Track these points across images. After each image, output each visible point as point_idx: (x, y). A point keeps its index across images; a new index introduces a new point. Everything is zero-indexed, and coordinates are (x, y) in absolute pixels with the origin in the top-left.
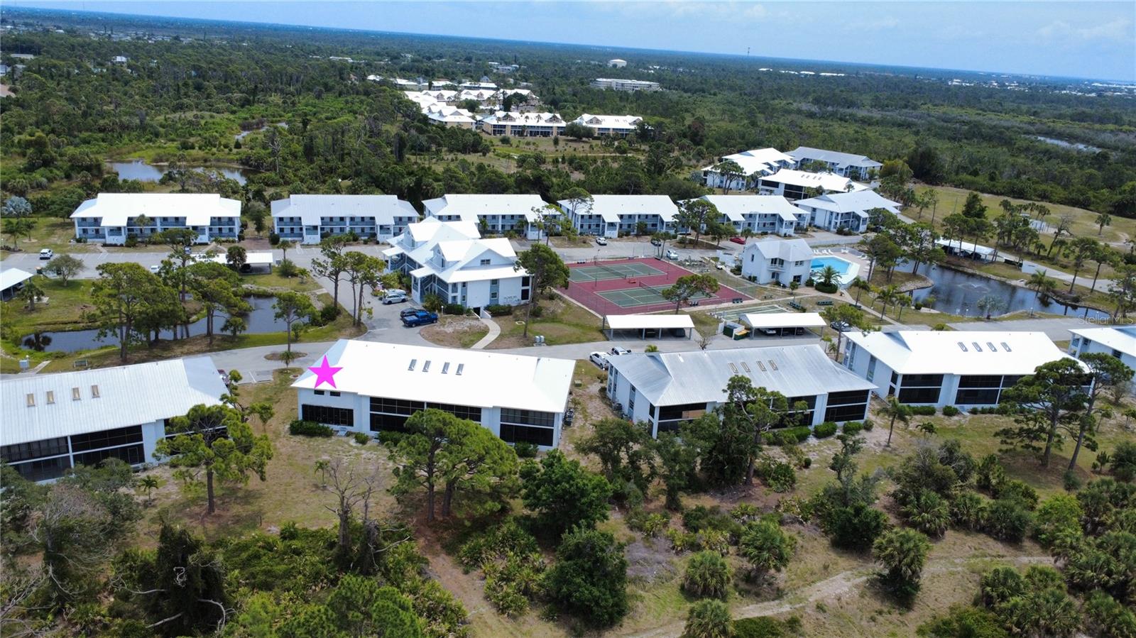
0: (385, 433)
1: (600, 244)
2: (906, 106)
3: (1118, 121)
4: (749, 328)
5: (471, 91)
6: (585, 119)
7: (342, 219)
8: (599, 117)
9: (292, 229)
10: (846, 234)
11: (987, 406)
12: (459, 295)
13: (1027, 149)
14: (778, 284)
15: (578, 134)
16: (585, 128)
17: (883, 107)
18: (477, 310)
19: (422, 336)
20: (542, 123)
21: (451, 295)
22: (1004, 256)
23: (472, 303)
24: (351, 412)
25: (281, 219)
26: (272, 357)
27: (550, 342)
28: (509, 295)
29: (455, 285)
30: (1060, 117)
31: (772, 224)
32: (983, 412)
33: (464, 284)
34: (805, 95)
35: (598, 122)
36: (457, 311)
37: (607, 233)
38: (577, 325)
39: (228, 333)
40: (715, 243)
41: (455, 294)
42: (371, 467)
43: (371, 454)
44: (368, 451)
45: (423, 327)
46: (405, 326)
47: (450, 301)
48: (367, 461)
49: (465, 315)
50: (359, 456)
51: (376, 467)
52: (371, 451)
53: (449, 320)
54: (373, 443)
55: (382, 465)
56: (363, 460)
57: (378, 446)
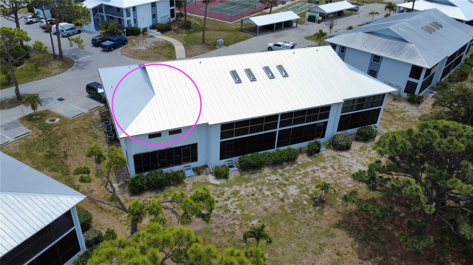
21: (126, 19)
23: (141, 25)
24: (194, 147)
28: (164, 16)
33: (134, 8)
41: (129, 19)
42: (266, 203)
43: (246, 187)
44: (240, 185)
45: (120, 49)
46: (104, 51)
47: (126, 25)
48: (253, 197)
49: (141, 35)
50: (238, 195)
51: (270, 201)
52: (243, 184)
53: (134, 41)
54: (234, 173)
55: (273, 197)
56: (248, 199)
57: (242, 175)
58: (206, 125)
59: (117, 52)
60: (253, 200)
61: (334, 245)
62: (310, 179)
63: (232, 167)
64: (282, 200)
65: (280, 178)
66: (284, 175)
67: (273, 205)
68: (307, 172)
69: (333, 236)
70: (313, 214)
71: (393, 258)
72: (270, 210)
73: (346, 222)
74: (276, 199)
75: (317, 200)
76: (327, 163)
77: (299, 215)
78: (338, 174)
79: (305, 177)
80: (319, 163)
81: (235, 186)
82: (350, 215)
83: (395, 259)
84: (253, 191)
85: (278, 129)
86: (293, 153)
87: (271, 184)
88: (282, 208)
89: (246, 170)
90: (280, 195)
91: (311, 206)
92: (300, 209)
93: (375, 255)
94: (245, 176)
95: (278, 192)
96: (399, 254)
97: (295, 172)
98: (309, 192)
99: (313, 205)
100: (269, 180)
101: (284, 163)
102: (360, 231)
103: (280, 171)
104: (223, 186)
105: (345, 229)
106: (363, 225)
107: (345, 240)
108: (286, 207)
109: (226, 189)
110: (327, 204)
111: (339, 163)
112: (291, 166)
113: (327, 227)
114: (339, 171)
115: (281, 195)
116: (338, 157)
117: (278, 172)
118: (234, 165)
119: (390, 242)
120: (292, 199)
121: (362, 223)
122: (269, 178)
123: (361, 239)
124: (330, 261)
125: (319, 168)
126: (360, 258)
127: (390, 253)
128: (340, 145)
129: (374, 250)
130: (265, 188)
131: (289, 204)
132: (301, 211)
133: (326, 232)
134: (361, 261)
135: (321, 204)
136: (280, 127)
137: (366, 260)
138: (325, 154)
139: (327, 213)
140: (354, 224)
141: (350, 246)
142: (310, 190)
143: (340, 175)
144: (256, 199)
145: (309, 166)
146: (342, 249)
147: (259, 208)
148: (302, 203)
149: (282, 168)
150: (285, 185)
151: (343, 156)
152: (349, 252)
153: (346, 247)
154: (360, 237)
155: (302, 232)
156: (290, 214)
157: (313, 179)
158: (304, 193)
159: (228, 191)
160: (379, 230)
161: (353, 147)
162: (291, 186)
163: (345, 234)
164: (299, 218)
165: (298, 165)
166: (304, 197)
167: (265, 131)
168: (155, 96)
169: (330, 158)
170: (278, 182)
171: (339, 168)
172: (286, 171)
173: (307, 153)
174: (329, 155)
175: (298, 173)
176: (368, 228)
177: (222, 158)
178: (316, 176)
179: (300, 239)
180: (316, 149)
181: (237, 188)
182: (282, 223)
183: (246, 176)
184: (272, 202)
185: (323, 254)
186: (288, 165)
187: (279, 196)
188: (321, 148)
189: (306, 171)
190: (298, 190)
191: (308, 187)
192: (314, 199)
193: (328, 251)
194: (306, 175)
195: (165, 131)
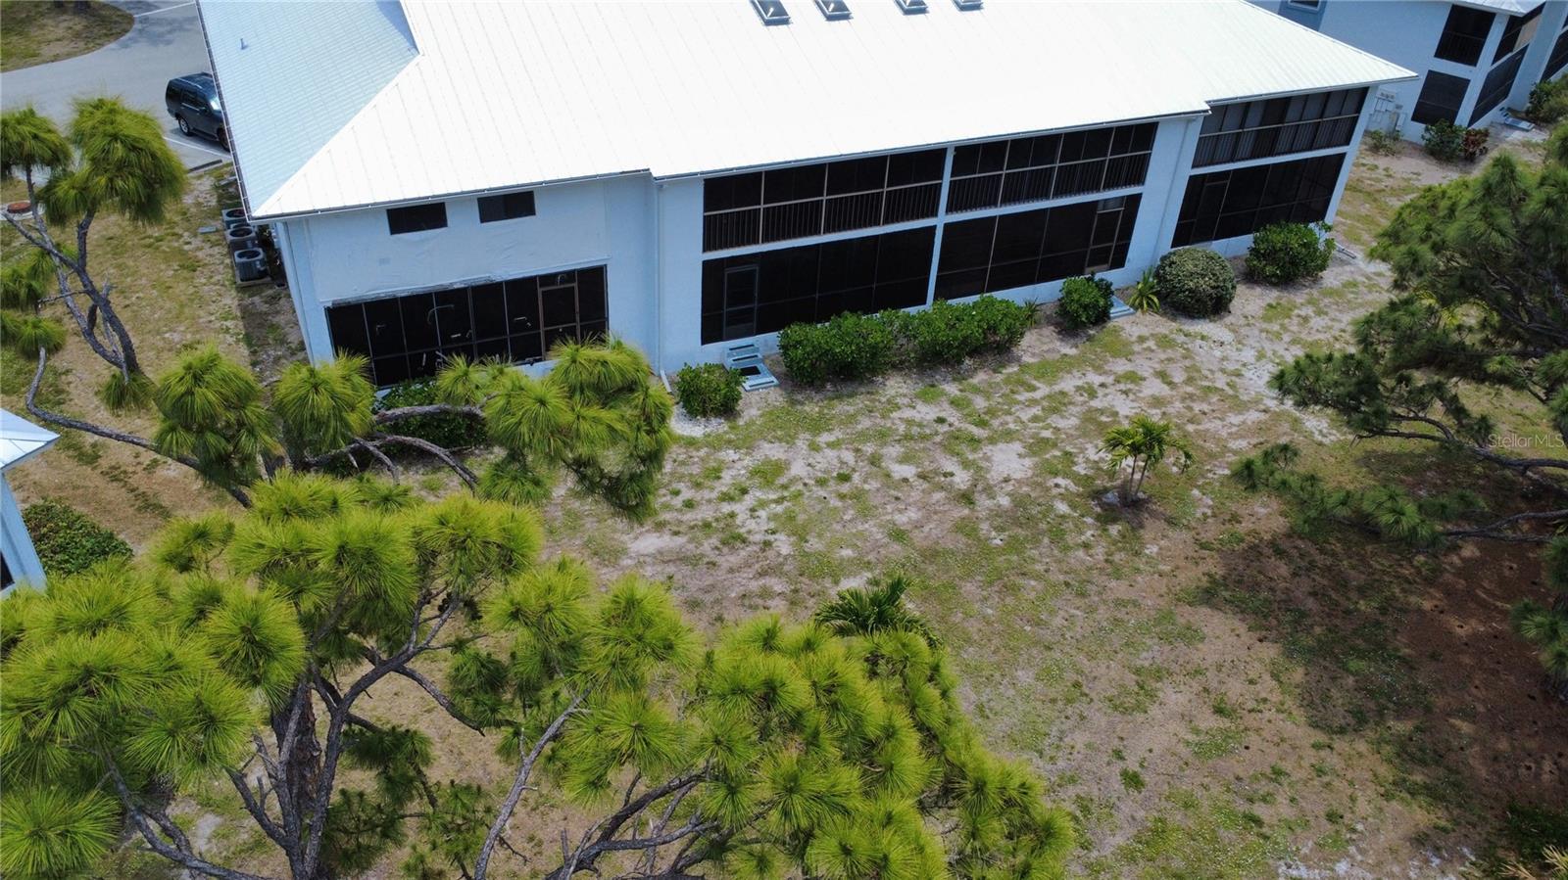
0: (819, 333)
24: (592, 280)
42: (900, 511)
43: (814, 447)
44: (789, 440)
48: (845, 488)
50: (783, 480)
51: (915, 503)
52: (802, 436)
54: (760, 396)
55: (926, 485)
56: (822, 493)
57: (793, 403)
58: (640, 181)
60: (842, 497)
61: (1198, 672)
62: (1074, 421)
63: (754, 371)
64: (966, 498)
65: (953, 416)
66: (969, 403)
67: (928, 519)
68: (1062, 393)
69: (1191, 635)
70: (1099, 552)
71: (1458, 722)
72: (918, 537)
73: (1240, 582)
74: (938, 496)
75: (1112, 497)
76: (1139, 360)
77: (1041, 555)
78: (1188, 402)
79: (1054, 410)
80: (1107, 362)
81: (766, 445)
82: (1254, 552)
83: (1465, 727)
84: (842, 463)
85: (941, 220)
86: (1005, 315)
87: (914, 438)
88: (966, 528)
89: (811, 384)
90: (957, 479)
91: (1089, 520)
92: (1043, 533)
93: (1381, 714)
94: (807, 408)
95: (949, 470)
96: (1481, 709)
97: (1013, 392)
98: (1075, 468)
99: (1098, 518)
100: (909, 422)
101: (968, 362)
102: (1303, 615)
103: (952, 389)
104: (715, 444)
105: (1240, 608)
106: (1314, 594)
107: (1243, 654)
108: (984, 526)
109: (730, 455)
110: (1153, 514)
111: (1188, 363)
112: (995, 371)
113: (1162, 602)
114: (1189, 389)
115: (962, 479)
116: (1181, 338)
117: (943, 393)
118: (760, 366)
119: (1434, 657)
120: (1008, 494)
121: (1304, 585)
122: (908, 413)
123: (1311, 650)
124: (1191, 737)
125: (1110, 380)
126: (1315, 725)
127: (1439, 702)
128: (1190, 290)
129: (1370, 692)
130: (893, 451)
131: (997, 513)
132: (1046, 540)
133: (1158, 622)
134: (1321, 737)
135: (1128, 514)
136: (950, 209)
137: (1342, 731)
138: (1128, 327)
139: (1155, 549)
140: (1272, 590)
141: (1267, 677)
142: (1080, 459)
143: (1197, 407)
144: (858, 496)
145: (1069, 372)
146: (1235, 690)
147: (870, 527)
148: (1051, 508)
149: (959, 378)
150: (974, 442)
151: (1203, 338)
152: (1265, 700)
153: (1251, 682)
154: (1308, 641)
155: (1058, 621)
156: (1001, 551)
157: (1090, 418)
158: (1056, 474)
159: (737, 465)
160: (1383, 611)
161: (1236, 305)
162: (1001, 445)
163: (1242, 628)
164: (1040, 567)
165: (1024, 367)
166: (1057, 486)
167: (887, 222)
168: (418, 58)
169: (1151, 344)
170: (945, 428)
171: (1190, 381)
172: (977, 390)
173: (1056, 325)
174: (1145, 332)
175: (1024, 396)
176: (1337, 604)
177: (710, 334)
178: (1097, 410)
179: (1049, 648)
180: (1095, 306)
181: (773, 451)
182: (969, 588)
183: (811, 409)
184: (924, 506)
185: (1154, 710)
186: (982, 366)
187: (951, 484)
188: (1112, 305)
189: (1057, 388)
190: (1028, 462)
191: (1069, 449)
192: (1097, 495)
193: (1175, 697)
194: (1058, 404)
195: (461, 198)
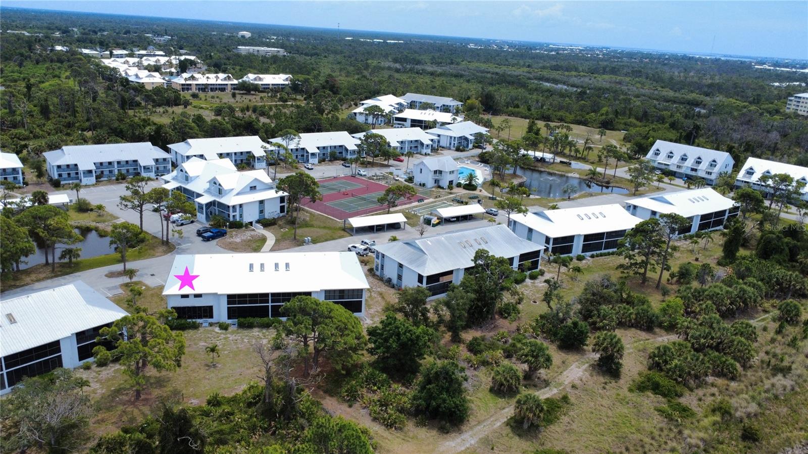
0: (242, 320)
1: (308, 169)
2: (452, 63)
3: (576, 70)
4: (440, 218)
5: (150, 58)
6: (251, 77)
7: (110, 163)
8: (261, 76)
9: (69, 174)
10: (461, 151)
11: (598, 252)
12: (237, 214)
13: (536, 90)
14: (439, 187)
15: (248, 89)
16: (253, 84)
17: (439, 64)
18: (251, 223)
19: (220, 246)
20: (219, 82)
21: (232, 214)
22: (558, 159)
23: (246, 219)
24: (211, 308)
25: (59, 167)
26: (111, 275)
27: (314, 241)
28: (272, 211)
29: (234, 207)
30: (544, 68)
31: (416, 147)
32: (597, 256)
33: (241, 206)
34: (386, 56)
35: (260, 79)
36: (237, 225)
37: (311, 161)
38: (325, 227)
39: (66, 260)
40: (386, 163)
41: (234, 214)
42: (241, 345)
43: (235, 336)
44: (232, 334)
45: (217, 240)
46: (204, 241)
47: (231, 219)
48: (235, 341)
49: (244, 228)
50: (227, 339)
51: (244, 344)
53: (234, 233)
54: (232, 328)
57: (237, 329)
58: (216, 294)
59: (214, 242)
74: (248, 344)
81: (229, 335)
84: (238, 338)
87: (252, 337)
89: (242, 327)
100: (253, 334)
115: (254, 343)
118: (234, 323)
130: (247, 338)
136: (271, 303)
159: (222, 336)
167: (259, 304)
170: (258, 336)
177: (228, 318)
183: (239, 331)
187: (252, 343)
195: (191, 294)
